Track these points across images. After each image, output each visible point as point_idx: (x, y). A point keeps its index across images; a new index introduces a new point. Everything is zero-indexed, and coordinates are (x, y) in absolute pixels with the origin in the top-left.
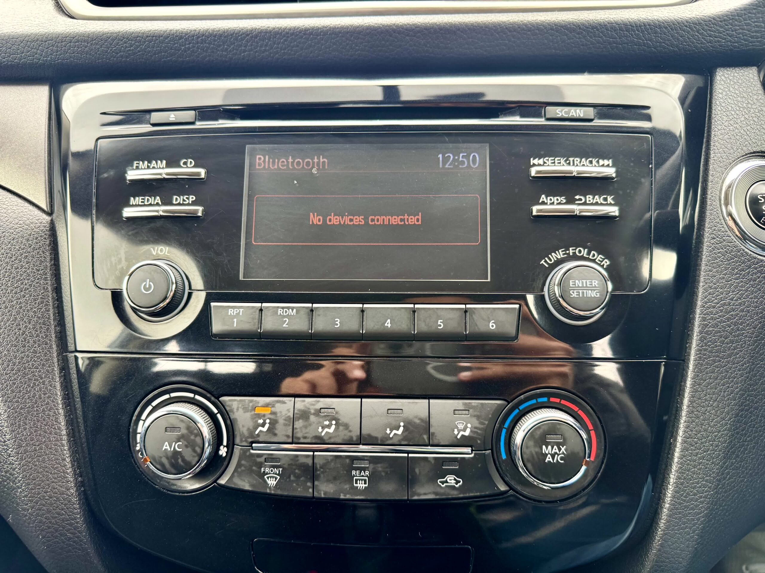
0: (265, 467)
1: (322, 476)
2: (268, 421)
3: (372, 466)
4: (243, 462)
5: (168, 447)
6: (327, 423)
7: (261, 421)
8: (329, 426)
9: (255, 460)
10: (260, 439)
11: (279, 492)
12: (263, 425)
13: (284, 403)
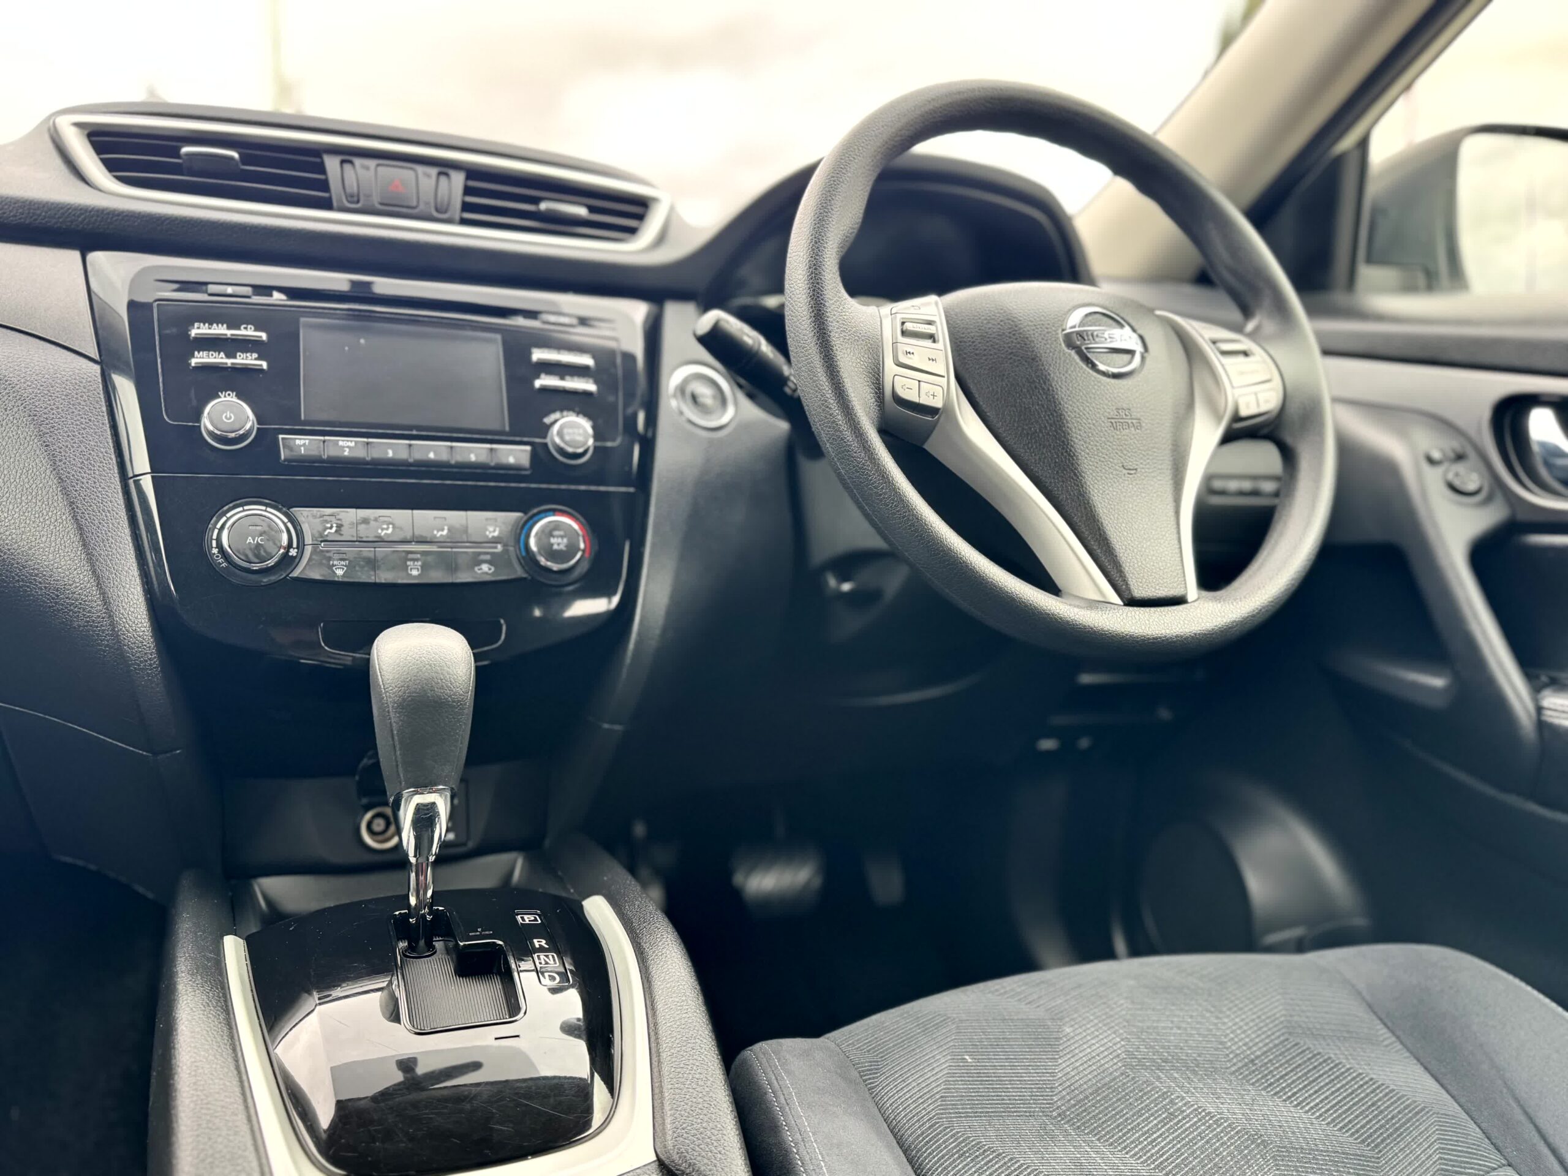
0: (334, 560)
1: (382, 566)
2: (335, 525)
3: (423, 558)
4: (314, 557)
5: (252, 541)
6: (385, 526)
7: (329, 525)
8: (387, 529)
9: (325, 556)
10: (329, 539)
11: (346, 580)
12: (331, 528)
13: (347, 512)
